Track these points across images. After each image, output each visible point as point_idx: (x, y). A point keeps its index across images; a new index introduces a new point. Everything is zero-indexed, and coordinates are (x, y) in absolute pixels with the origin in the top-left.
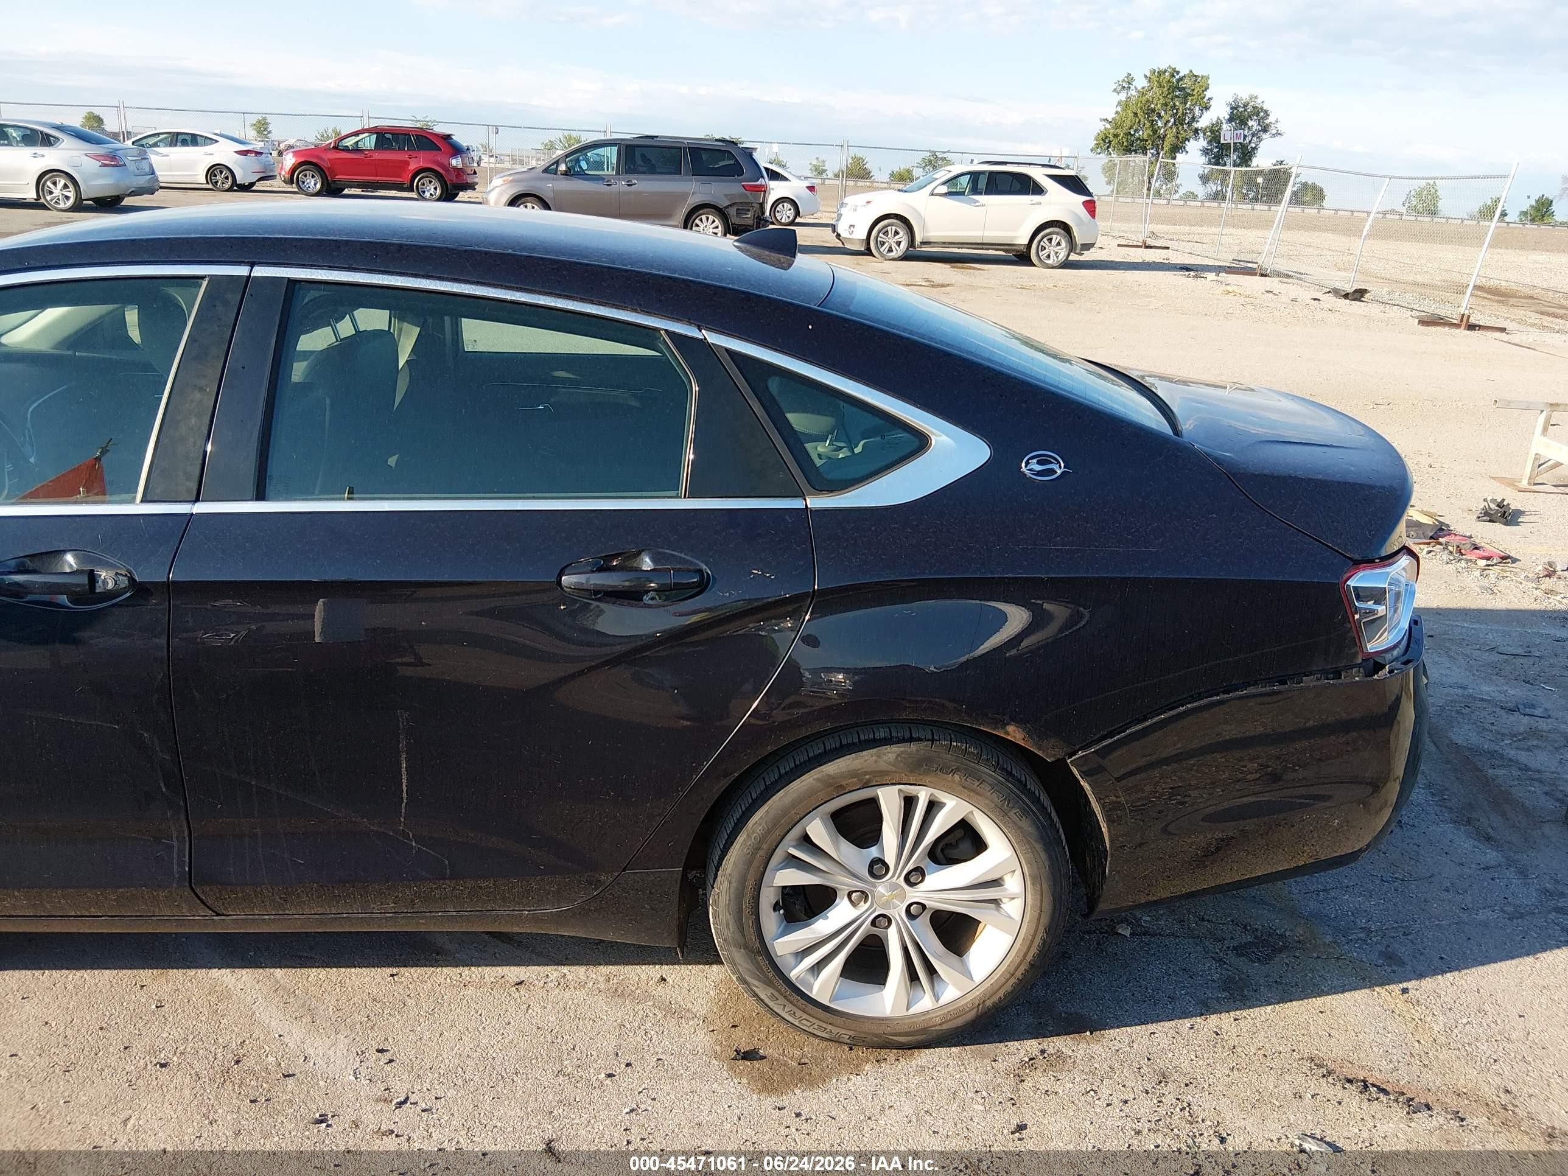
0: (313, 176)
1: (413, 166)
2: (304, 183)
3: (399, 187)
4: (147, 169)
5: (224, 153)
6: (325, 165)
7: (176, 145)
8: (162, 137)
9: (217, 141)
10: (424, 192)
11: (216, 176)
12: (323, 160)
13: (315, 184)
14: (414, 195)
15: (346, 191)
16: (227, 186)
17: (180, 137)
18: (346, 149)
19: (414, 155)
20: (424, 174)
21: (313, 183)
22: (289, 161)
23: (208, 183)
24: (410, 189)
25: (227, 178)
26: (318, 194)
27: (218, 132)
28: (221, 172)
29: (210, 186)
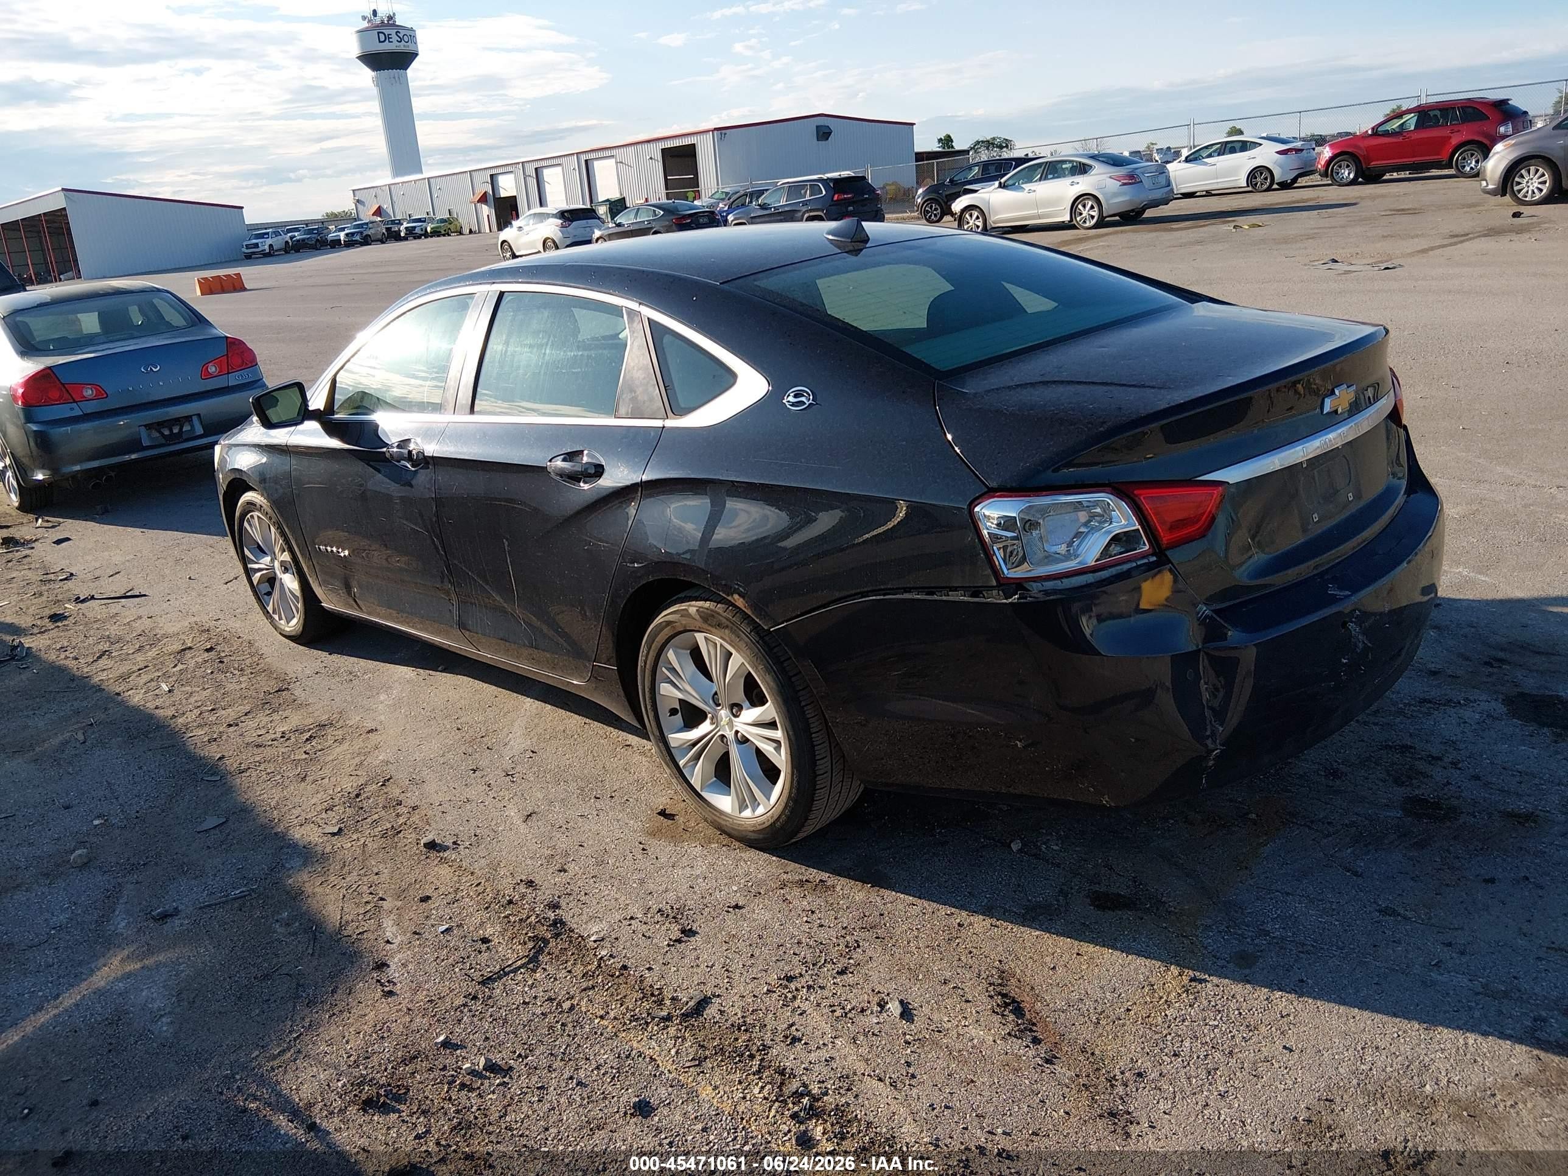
0: (1348, 166)
1: (1454, 141)
2: (1338, 173)
3: (1439, 166)
4: (1164, 182)
5: (1266, 155)
6: (1360, 153)
7: (1223, 154)
8: (1215, 148)
9: (1261, 145)
10: (1464, 167)
11: (1256, 178)
12: (1359, 148)
13: (1349, 174)
14: (1452, 172)
15: (1387, 177)
16: (1265, 187)
17: (1229, 146)
18: (1386, 134)
19: (1456, 130)
20: (1466, 148)
21: (1348, 174)
22: (1327, 153)
23: (1248, 186)
24: (1449, 166)
25: (1266, 179)
26: (1354, 182)
27: (1264, 135)
28: (1261, 174)
29: (1250, 189)
